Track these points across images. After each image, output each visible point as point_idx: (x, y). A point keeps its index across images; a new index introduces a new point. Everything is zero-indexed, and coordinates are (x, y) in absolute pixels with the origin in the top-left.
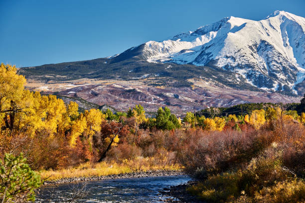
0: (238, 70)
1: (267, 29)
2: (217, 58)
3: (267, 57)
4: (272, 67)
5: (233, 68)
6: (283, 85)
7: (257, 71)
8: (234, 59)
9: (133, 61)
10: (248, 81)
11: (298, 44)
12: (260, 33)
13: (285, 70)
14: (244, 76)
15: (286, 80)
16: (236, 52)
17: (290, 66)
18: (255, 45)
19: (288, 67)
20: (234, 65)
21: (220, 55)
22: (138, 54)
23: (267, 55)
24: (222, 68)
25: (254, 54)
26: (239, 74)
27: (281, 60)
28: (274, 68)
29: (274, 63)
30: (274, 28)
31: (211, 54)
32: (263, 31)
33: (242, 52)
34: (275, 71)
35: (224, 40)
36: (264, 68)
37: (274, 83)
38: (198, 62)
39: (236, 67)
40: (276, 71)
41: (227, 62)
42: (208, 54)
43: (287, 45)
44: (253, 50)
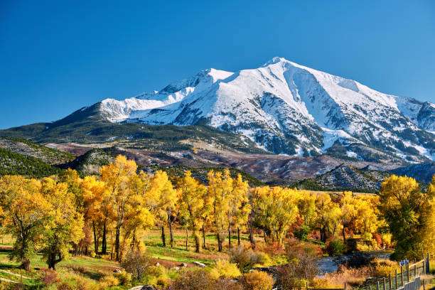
0: (242, 131)
1: (268, 79)
2: (209, 115)
3: (277, 114)
4: (287, 127)
5: (234, 128)
6: (309, 150)
7: (270, 132)
8: (233, 116)
9: (88, 121)
10: (258, 146)
11: (314, 97)
12: (260, 84)
13: (305, 131)
14: (252, 139)
15: (310, 144)
16: (234, 108)
17: (311, 126)
18: (258, 99)
19: (309, 126)
20: (235, 124)
21: (213, 111)
22: (93, 114)
23: (277, 112)
24: (218, 128)
25: (259, 110)
26: (245, 137)
27: (298, 117)
28: (291, 128)
29: (288, 121)
30: (277, 78)
31: (199, 111)
32: (264, 81)
33: (243, 106)
34: (293, 132)
35: (215, 92)
36: (277, 128)
37: (297, 148)
38: (182, 123)
39: (238, 126)
40: (295, 132)
41: (225, 120)
42: (194, 111)
43: (298, 98)
44: (256, 105)
